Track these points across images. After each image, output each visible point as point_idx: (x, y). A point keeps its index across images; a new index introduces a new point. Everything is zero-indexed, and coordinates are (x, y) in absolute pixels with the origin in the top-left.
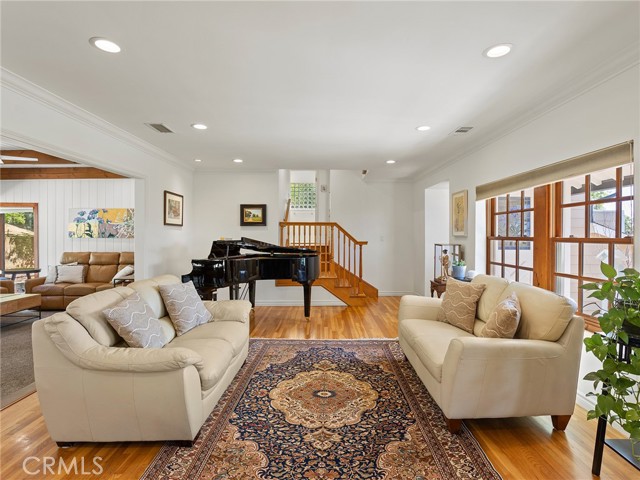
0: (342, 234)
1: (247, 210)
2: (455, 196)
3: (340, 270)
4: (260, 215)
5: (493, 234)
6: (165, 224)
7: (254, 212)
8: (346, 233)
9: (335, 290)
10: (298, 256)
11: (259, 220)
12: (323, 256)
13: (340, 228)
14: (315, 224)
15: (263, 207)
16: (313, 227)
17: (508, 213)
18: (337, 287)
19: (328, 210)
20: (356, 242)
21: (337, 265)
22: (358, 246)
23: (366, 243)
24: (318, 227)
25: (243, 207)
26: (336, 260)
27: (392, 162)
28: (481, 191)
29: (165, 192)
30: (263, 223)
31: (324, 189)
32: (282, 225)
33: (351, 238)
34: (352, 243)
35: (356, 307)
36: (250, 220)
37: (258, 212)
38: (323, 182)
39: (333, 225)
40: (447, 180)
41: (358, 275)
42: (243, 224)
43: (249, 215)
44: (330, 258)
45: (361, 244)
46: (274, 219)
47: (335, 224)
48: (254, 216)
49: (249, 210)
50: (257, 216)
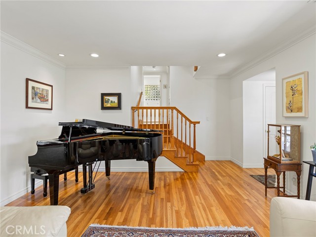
0: (180, 116)
1: (106, 97)
2: (285, 81)
3: (178, 143)
4: (116, 101)
6: (27, 107)
7: (111, 98)
8: (183, 115)
9: (175, 159)
11: (116, 105)
12: (166, 131)
13: (179, 111)
14: (159, 108)
15: (119, 95)
16: (157, 111)
18: (176, 157)
19: (168, 100)
20: (191, 122)
21: (176, 139)
22: (192, 125)
23: (199, 123)
24: (161, 110)
25: (103, 95)
26: (175, 135)
27: (223, 55)
29: (27, 80)
30: (119, 107)
31: (165, 87)
32: (134, 109)
33: (187, 119)
34: (188, 123)
35: (192, 173)
36: (109, 105)
37: (115, 99)
38: (165, 83)
39: (173, 108)
40: (274, 69)
41: (192, 146)
42: (103, 108)
43: (107, 101)
44: (170, 133)
45: (195, 123)
46: (127, 104)
47: (175, 108)
48: (112, 102)
49: (108, 98)
50: (114, 102)
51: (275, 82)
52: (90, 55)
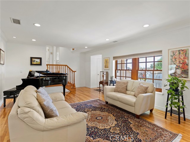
0: (68, 68)
1: (33, 59)
2: (105, 59)
5: (116, 69)
7: (36, 60)
8: (70, 68)
10: (61, 76)
14: (56, 65)
15: (40, 59)
17: (122, 64)
18: (67, 86)
20: (73, 71)
22: (73, 72)
23: (76, 71)
24: (60, 66)
25: (31, 58)
27: (87, 47)
28: (114, 58)
30: (40, 64)
32: (47, 65)
34: (72, 71)
36: (35, 63)
37: (39, 60)
38: (51, 51)
39: (65, 66)
40: (101, 54)
42: (31, 64)
43: (34, 61)
45: (74, 72)
47: (67, 66)
48: (36, 61)
49: (34, 59)
50: (38, 62)
51: (101, 57)
52: (31, 40)
